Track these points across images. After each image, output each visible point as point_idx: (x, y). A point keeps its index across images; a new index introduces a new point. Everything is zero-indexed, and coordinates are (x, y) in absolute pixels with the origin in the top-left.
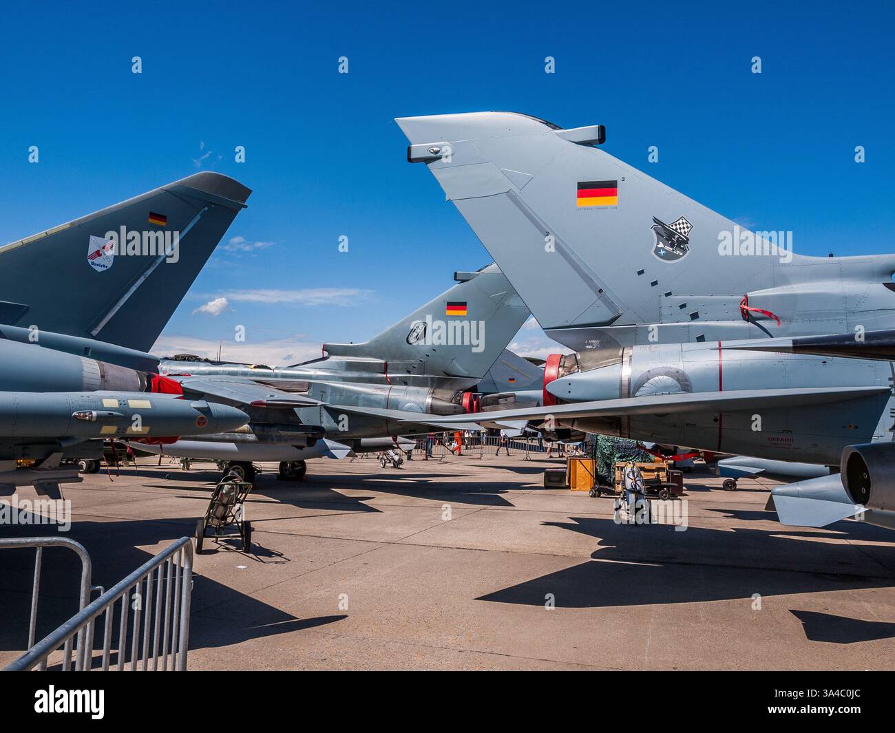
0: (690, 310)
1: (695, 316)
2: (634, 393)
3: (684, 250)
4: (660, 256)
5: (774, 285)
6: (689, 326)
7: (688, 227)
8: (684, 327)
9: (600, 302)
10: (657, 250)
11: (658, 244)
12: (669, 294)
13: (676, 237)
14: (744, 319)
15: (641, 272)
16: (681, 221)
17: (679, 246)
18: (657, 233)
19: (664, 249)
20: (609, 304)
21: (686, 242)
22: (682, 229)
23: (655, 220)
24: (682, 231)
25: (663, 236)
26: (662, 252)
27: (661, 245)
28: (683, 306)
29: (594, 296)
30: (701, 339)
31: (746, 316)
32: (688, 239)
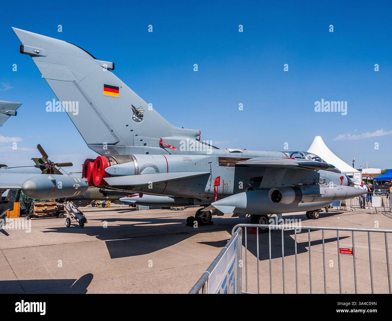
0: (144, 142)
1: (145, 144)
2: (140, 173)
3: (142, 119)
4: (134, 120)
5: (168, 136)
6: (143, 148)
7: (143, 111)
8: (142, 148)
9: (111, 135)
10: (133, 118)
11: (133, 115)
12: (137, 135)
13: (139, 113)
14: (160, 147)
15: (127, 126)
16: (141, 108)
17: (140, 117)
18: (133, 111)
19: (135, 118)
20: (115, 136)
21: (142, 116)
22: (141, 111)
23: (132, 106)
24: (141, 112)
25: (135, 113)
26: (134, 119)
27: (134, 116)
28: (141, 140)
29: (109, 133)
30: (147, 153)
31: (161, 146)
32: (143, 115)
